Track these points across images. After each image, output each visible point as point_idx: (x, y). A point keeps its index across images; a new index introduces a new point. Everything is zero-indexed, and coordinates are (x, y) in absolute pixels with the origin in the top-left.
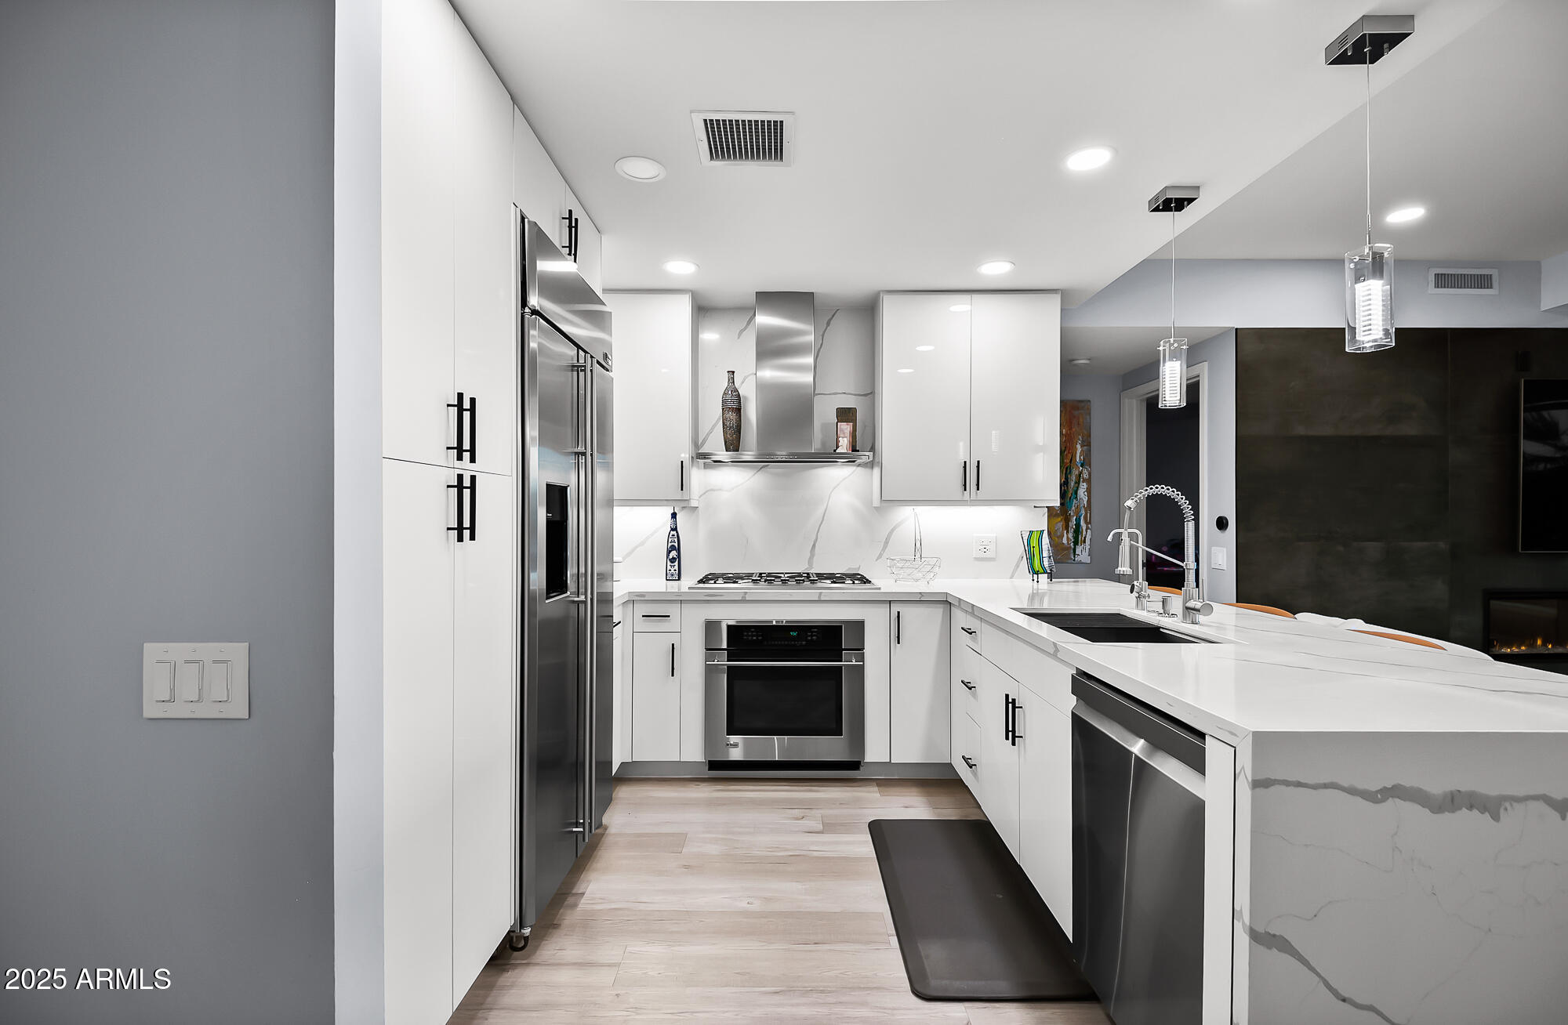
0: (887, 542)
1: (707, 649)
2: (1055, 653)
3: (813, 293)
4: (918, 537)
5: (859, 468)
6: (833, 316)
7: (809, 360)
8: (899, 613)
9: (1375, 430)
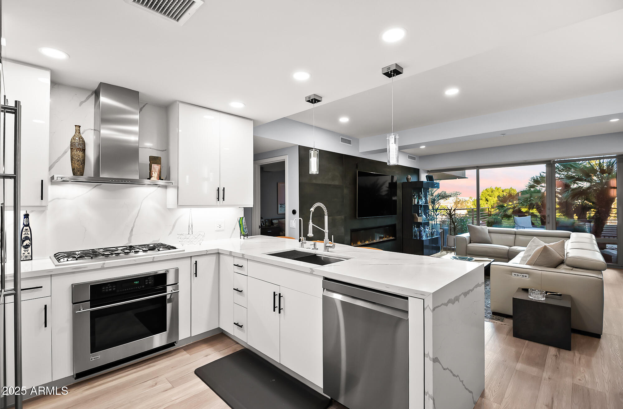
0: (174, 226)
1: (74, 304)
2: (312, 273)
3: (139, 92)
4: (191, 222)
5: (159, 188)
6: (144, 106)
7: (136, 128)
8: (196, 261)
9: (330, 183)
